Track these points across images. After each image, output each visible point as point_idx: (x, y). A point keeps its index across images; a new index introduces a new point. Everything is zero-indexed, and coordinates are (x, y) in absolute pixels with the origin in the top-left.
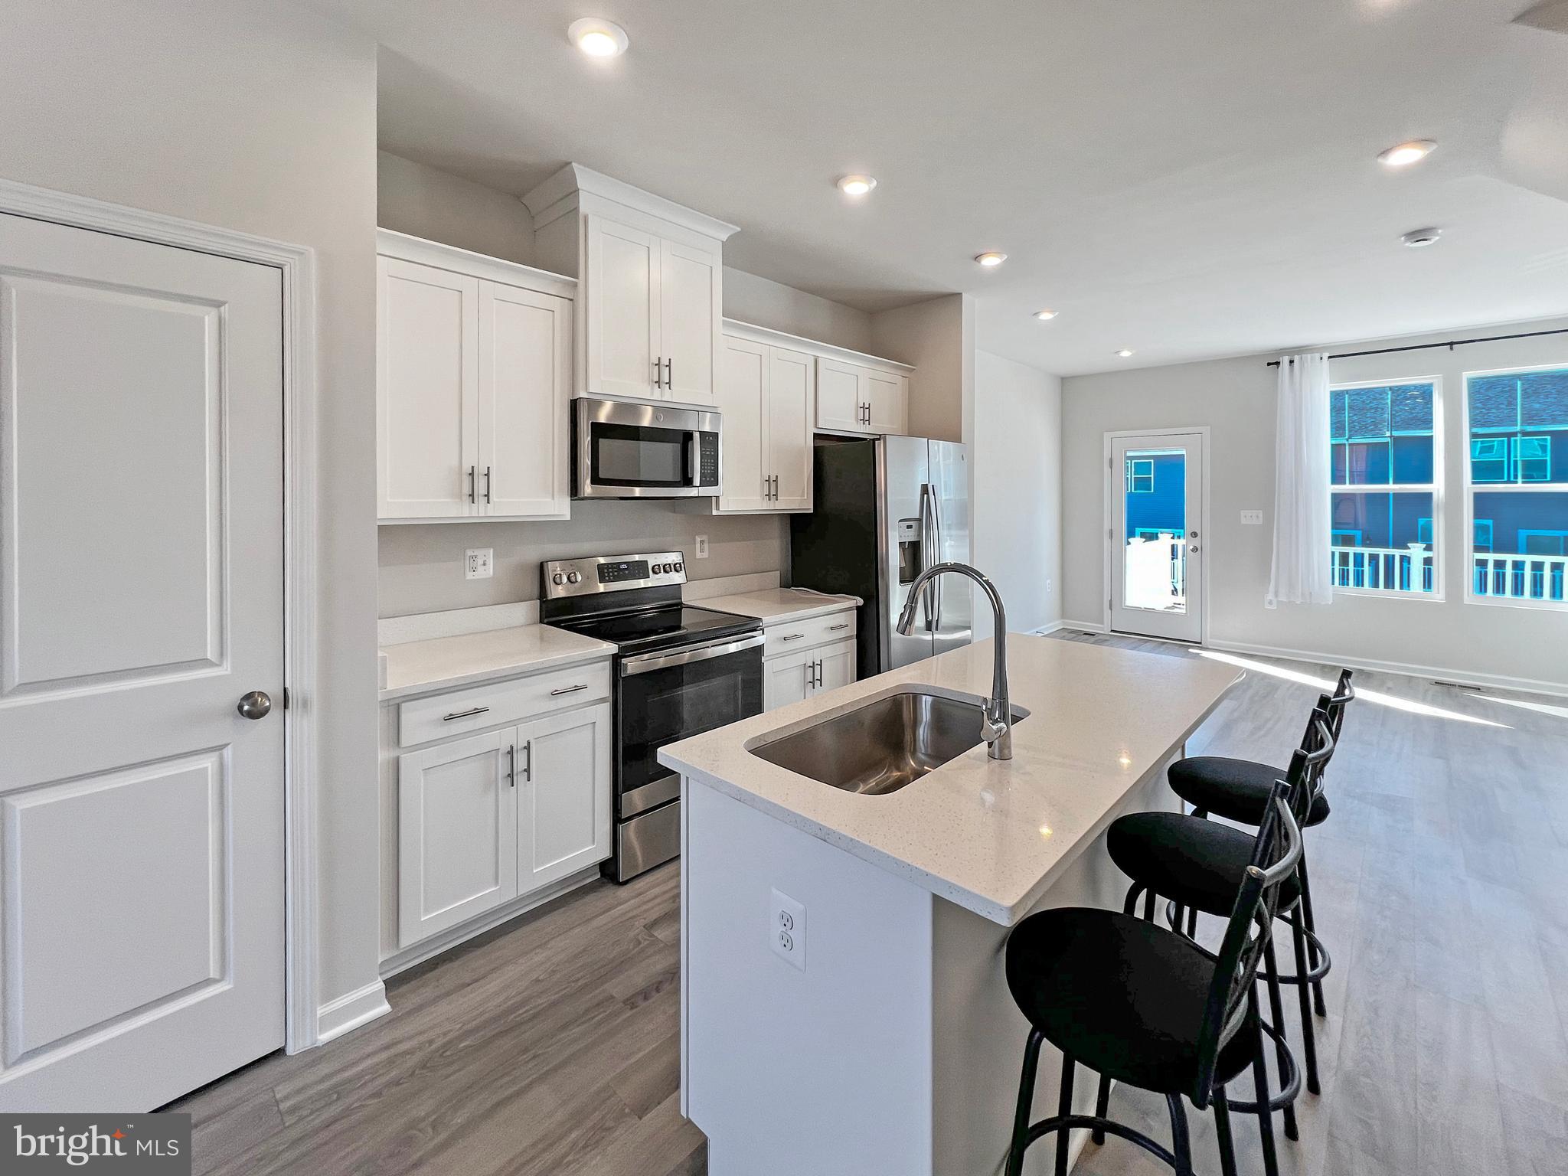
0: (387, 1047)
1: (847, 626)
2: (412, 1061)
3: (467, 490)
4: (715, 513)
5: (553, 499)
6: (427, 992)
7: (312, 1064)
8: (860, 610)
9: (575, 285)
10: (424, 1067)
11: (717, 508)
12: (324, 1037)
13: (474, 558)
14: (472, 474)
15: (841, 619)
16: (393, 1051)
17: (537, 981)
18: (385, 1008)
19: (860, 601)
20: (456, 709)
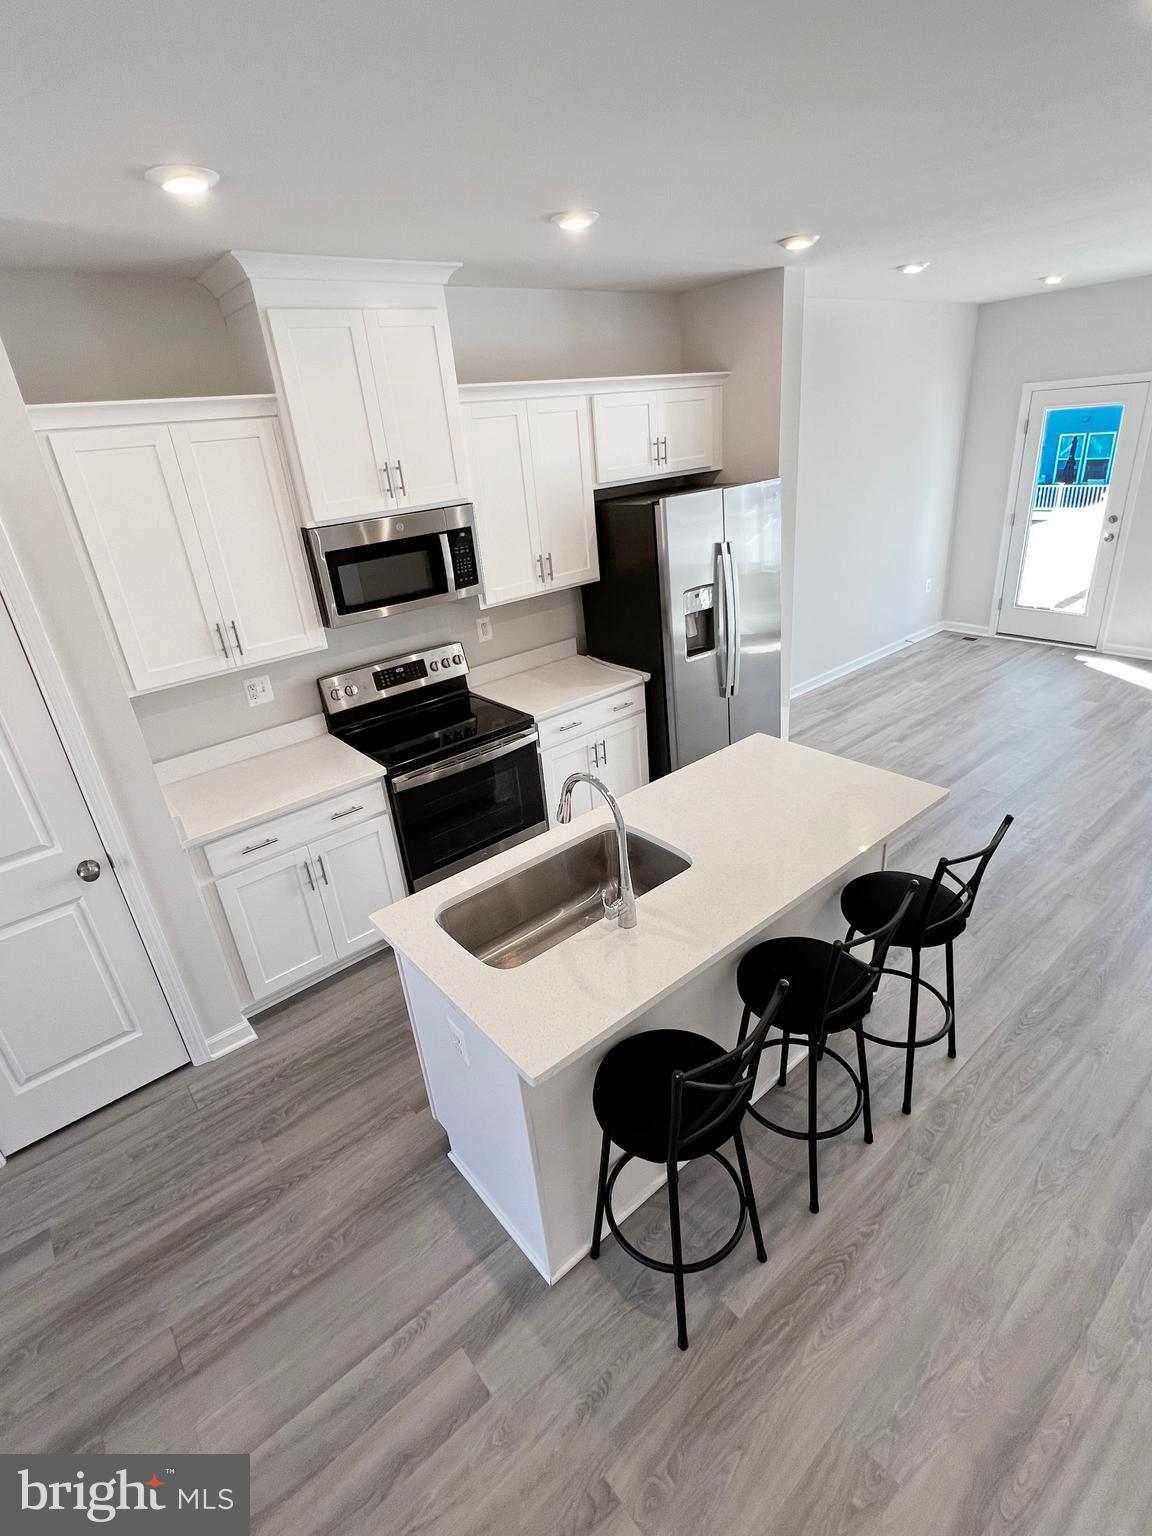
0: (256, 1063)
1: (631, 704)
2: (270, 1074)
3: (218, 646)
4: (482, 607)
5: (305, 633)
6: (281, 1025)
7: (210, 1072)
8: (649, 686)
9: (275, 400)
10: (280, 1076)
11: (485, 602)
12: (216, 1056)
13: (252, 687)
14: (218, 630)
15: (627, 697)
16: (260, 1065)
17: (357, 1019)
18: (253, 1036)
19: (647, 676)
20: (251, 843)
